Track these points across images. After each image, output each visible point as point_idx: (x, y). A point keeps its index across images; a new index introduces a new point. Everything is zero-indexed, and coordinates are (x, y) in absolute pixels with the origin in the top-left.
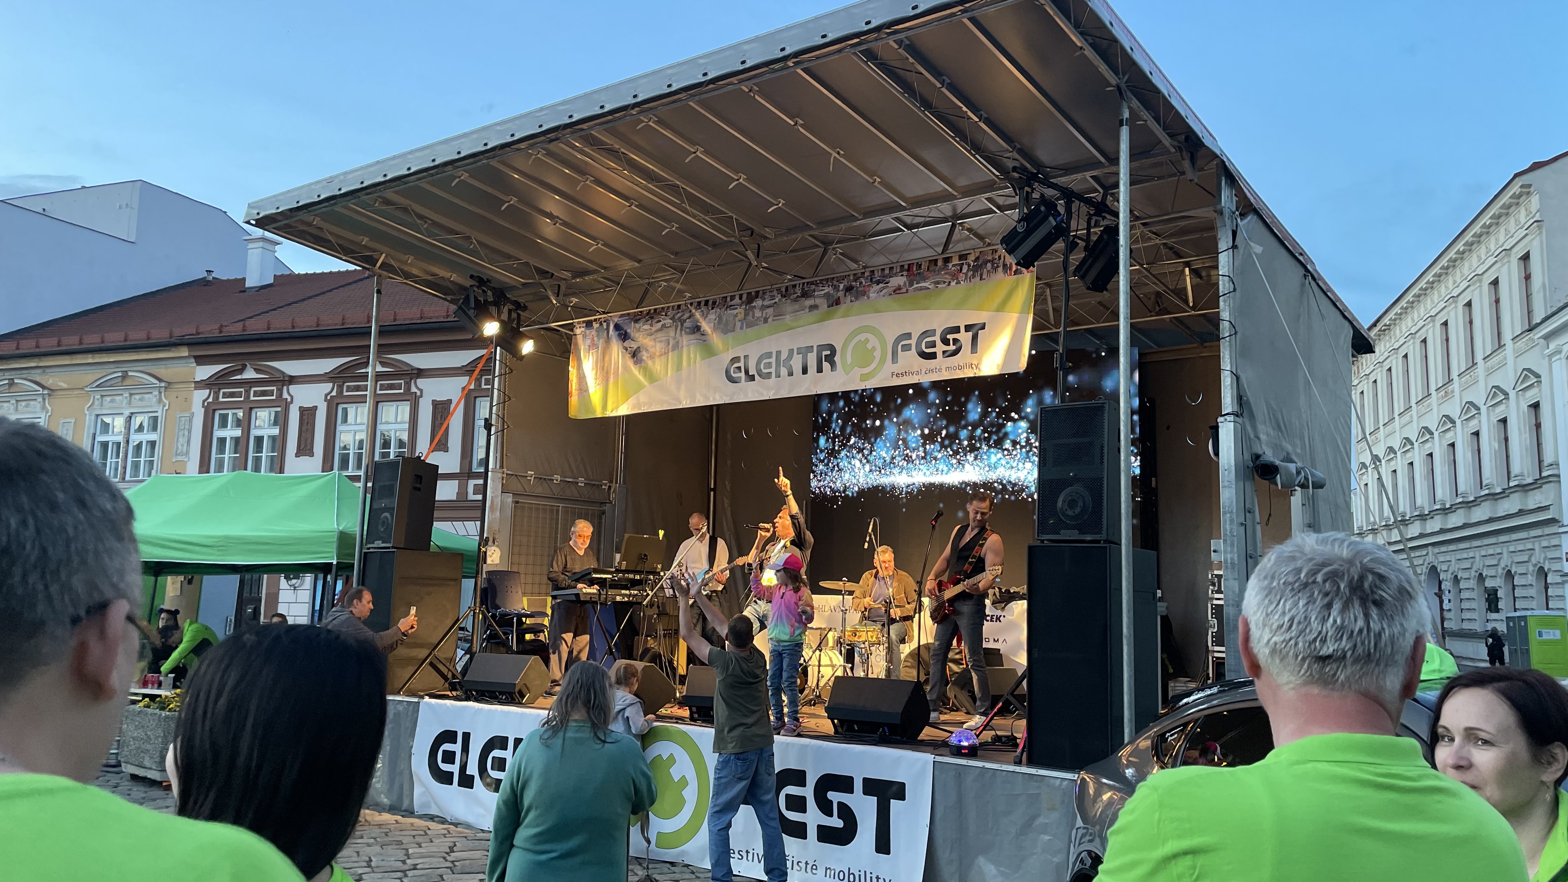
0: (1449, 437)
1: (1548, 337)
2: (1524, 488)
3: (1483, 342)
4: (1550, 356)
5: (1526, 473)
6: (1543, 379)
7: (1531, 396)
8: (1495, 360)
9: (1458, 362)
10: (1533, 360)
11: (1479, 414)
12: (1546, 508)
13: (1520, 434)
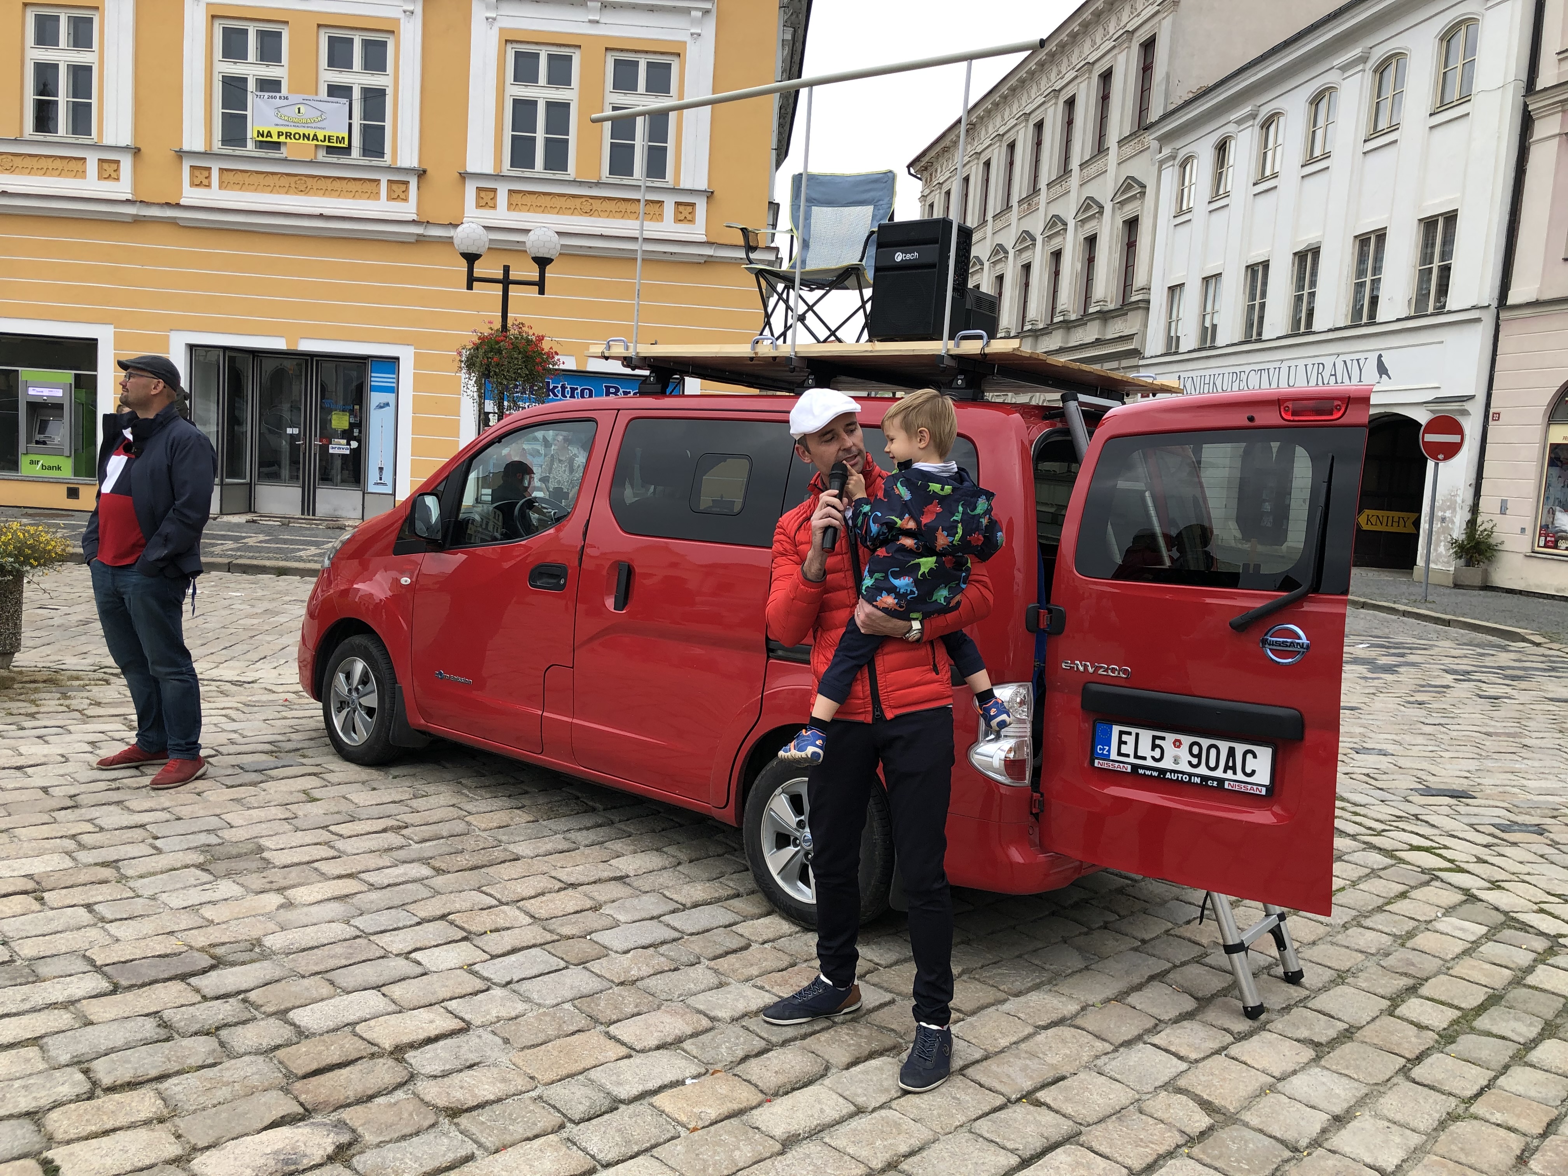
0: (1025, 257)
1: (1163, 140)
2: (1105, 316)
3: (1082, 146)
4: (1162, 162)
5: (1109, 300)
6: (1148, 190)
7: (1129, 211)
8: (1092, 169)
9: (1049, 169)
10: (1140, 168)
11: (1066, 230)
12: (1130, 337)
13: (1110, 253)
